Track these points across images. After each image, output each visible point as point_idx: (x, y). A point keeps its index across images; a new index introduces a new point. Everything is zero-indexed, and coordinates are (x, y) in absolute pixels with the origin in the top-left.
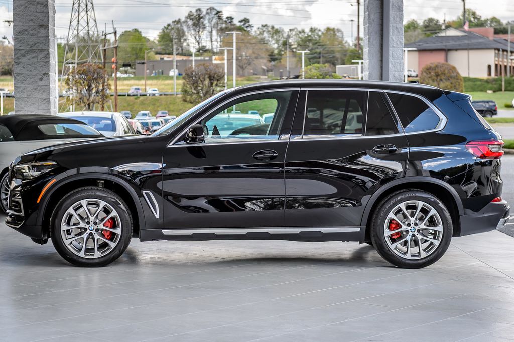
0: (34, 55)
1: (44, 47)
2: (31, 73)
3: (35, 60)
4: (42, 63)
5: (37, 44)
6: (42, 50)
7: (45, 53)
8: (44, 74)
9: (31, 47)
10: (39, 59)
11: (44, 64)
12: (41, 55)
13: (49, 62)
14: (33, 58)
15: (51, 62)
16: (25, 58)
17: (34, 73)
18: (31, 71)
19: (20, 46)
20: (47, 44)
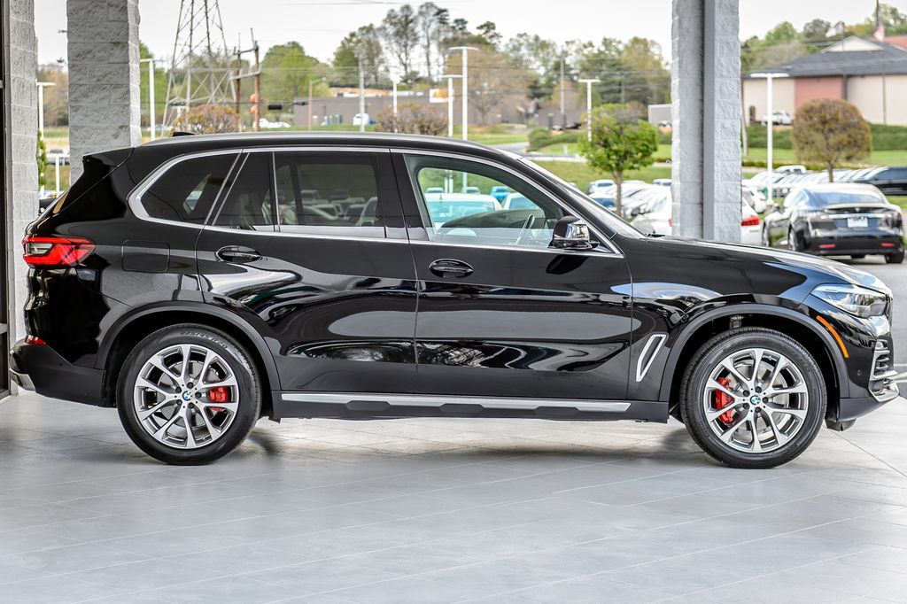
0: (105, 93)
1: (122, 81)
2: (98, 125)
3: (106, 103)
4: (117, 108)
5: (109, 76)
6: (117, 86)
7: (123, 90)
8: (121, 127)
9: (99, 80)
10: (112, 101)
11: (121, 109)
12: (116, 95)
13: (128, 105)
14: (102, 99)
15: (132, 106)
16: (89, 100)
17: (104, 126)
18: (98, 122)
19: (80, 79)
20: (126, 75)
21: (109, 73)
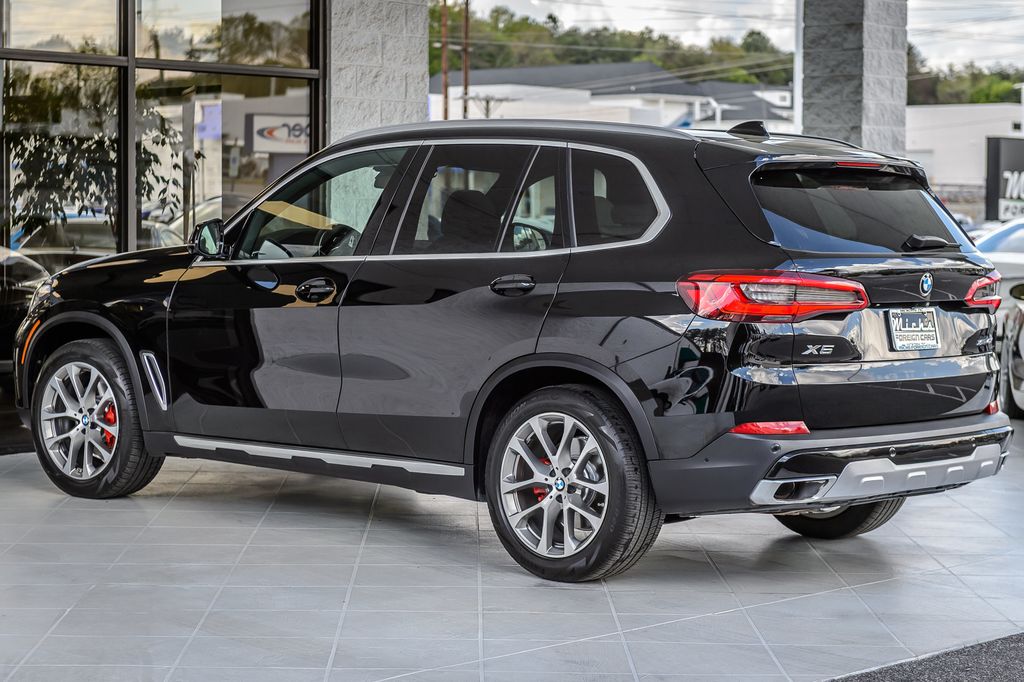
0: (836, 87)
1: (855, 71)
2: (831, 126)
3: (838, 97)
4: (851, 105)
5: (843, 66)
6: (849, 78)
7: (855, 82)
8: (853, 128)
9: (832, 71)
10: (844, 95)
11: (853, 106)
12: (849, 88)
13: (860, 101)
14: (835, 94)
15: (865, 101)
16: (821, 96)
17: (836, 126)
18: (830, 122)
19: (813, 71)
20: (859, 64)
21: (844, 62)
